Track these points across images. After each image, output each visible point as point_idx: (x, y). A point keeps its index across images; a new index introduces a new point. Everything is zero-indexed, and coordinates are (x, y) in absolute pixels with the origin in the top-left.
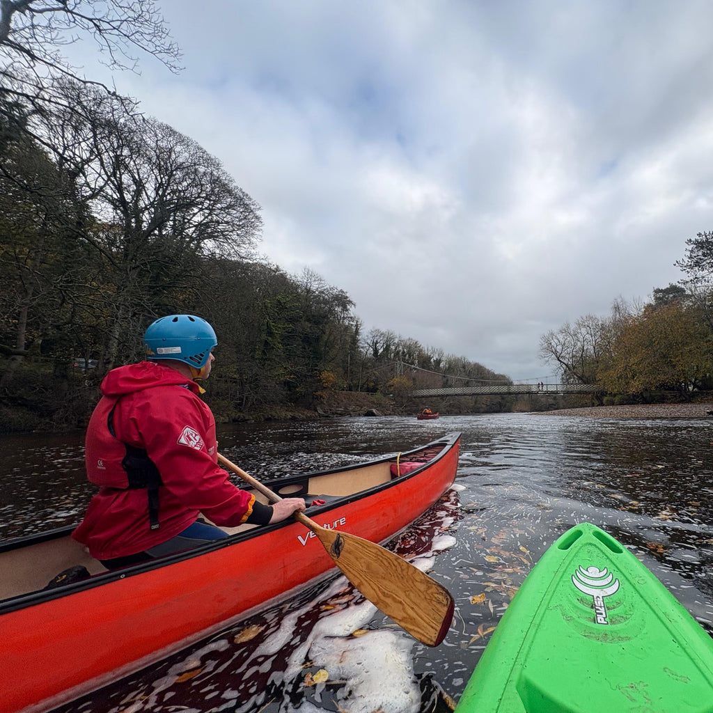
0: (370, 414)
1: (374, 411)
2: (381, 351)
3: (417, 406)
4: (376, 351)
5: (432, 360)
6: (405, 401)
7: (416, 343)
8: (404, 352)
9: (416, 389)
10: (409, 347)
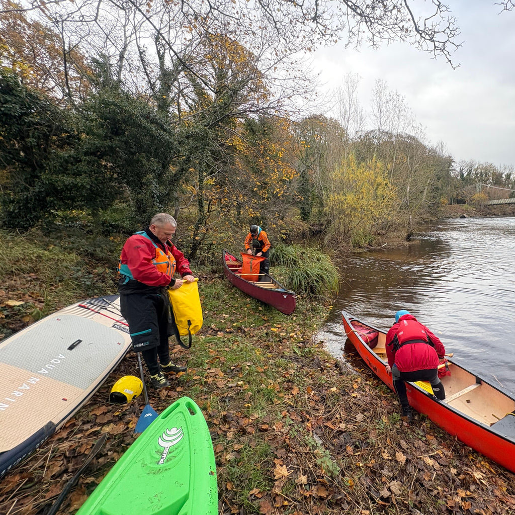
0: (463, 217)
1: (465, 215)
2: (465, 175)
3: (491, 210)
4: (462, 175)
5: (503, 176)
6: (482, 208)
7: (491, 164)
8: (481, 173)
9: (490, 200)
10: (486, 169)
